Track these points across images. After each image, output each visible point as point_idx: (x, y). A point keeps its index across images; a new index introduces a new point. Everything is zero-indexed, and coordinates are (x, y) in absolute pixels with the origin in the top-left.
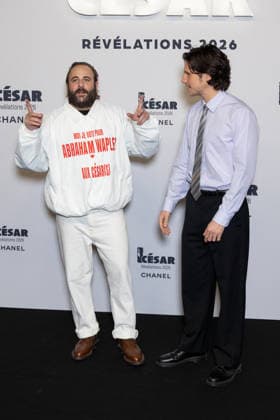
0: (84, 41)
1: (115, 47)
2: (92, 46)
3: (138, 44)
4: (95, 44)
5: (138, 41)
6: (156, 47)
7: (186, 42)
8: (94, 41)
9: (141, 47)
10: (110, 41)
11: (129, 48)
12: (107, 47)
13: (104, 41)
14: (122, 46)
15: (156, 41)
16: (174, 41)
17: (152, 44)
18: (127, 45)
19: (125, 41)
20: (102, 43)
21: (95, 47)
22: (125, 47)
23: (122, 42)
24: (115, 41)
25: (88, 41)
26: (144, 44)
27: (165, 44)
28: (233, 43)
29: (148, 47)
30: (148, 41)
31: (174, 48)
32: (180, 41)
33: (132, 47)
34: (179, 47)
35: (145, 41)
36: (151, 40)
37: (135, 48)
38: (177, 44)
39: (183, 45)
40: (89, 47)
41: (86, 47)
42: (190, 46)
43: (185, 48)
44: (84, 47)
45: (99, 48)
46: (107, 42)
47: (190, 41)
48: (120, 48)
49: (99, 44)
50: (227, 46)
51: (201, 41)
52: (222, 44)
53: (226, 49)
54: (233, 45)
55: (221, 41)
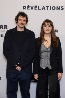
0: (24, 7)
1: (35, 9)
2: (26, 8)
3: (44, 8)
5: (44, 7)
6: (50, 9)
7: (61, 7)
8: (27, 7)
9: (45, 9)
10: (33, 7)
11: (40, 9)
12: (32, 9)
13: (31, 7)
14: (38, 8)
15: (50, 7)
16: (57, 7)
17: (49, 8)
19: (39, 7)
20: (30, 7)
21: (27, 9)
22: (39, 9)
24: (35, 7)
26: (46, 8)
27: (54, 8)
29: (47, 9)
30: (47, 7)
31: (57, 9)
32: (59, 7)
33: (41, 9)
34: (59, 9)
35: (46, 7)
36: (49, 7)
37: (42, 9)
38: (58, 8)
39: (60, 8)
40: (25, 9)
41: (24, 9)
42: (63, 9)
43: (61, 9)
44: (23, 9)
45: (29, 9)
46: (32, 7)
47: (63, 7)
48: (37, 9)
49: (29, 8)
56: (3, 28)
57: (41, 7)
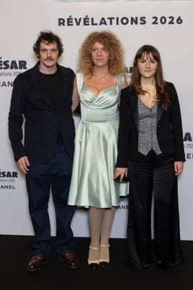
0: (60, 20)
1: (85, 24)
2: (66, 23)
3: (103, 22)
4: (68, 22)
5: (103, 19)
6: (118, 24)
7: (141, 19)
8: (68, 19)
9: (106, 24)
10: (80, 19)
11: (96, 24)
12: (78, 24)
13: (76, 19)
14: (90, 23)
15: (117, 19)
16: (132, 18)
17: (114, 21)
18: (94, 23)
19: (92, 19)
20: (74, 20)
21: (68, 25)
23: (90, 20)
24: (84, 19)
25: (63, 20)
26: (108, 21)
27: (125, 21)
28: (179, 18)
29: (111, 24)
30: (111, 19)
31: (132, 24)
32: (137, 18)
33: (99, 23)
34: (136, 23)
35: (109, 18)
36: (113, 18)
38: (134, 21)
39: (139, 21)
40: (64, 25)
41: (62, 25)
42: (145, 22)
43: (141, 23)
44: (60, 25)
45: (72, 25)
46: (78, 21)
47: (145, 18)
48: (88, 25)
49: (72, 22)
50: (175, 21)
51: (153, 18)
52: (171, 19)
53: (173, 23)
54: (180, 21)
55: (170, 18)
56: (16, 68)
57: (97, 21)
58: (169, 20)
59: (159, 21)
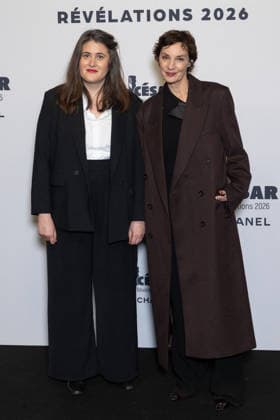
0: (60, 14)
1: (98, 21)
2: (69, 19)
3: (126, 17)
4: (73, 17)
5: (126, 12)
6: (149, 20)
7: (185, 12)
8: (73, 13)
9: (131, 20)
10: (91, 13)
11: (116, 21)
12: (88, 20)
13: (84, 13)
14: (107, 18)
15: (149, 12)
16: (171, 11)
17: (144, 16)
18: (113, 18)
19: (110, 12)
20: (81, 15)
21: (73, 21)
22: (111, 20)
23: (107, 15)
24: (98, 13)
25: (65, 14)
26: (134, 16)
27: (160, 15)
28: (243, 11)
29: (139, 20)
30: (139, 12)
31: (171, 19)
32: (178, 11)
33: (120, 20)
34: (177, 19)
35: (135, 11)
36: (142, 11)
37: (122, 21)
38: (174, 15)
39: (182, 16)
40: (66, 22)
41: (63, 22)
42: (190, 18)
43: (185, 19)
44: (59, 22)
45: (79, 22)
46: (88, 15)
47: (190, 10)
48: (104, 21)
49: (78, 17)
50: (236, 15)
51: (204, 10)
52: (230, 12)
53: (234, 19)
54: (244, 15)
55: (229, 10)
58: (227, 14)
59: (211, 15)
